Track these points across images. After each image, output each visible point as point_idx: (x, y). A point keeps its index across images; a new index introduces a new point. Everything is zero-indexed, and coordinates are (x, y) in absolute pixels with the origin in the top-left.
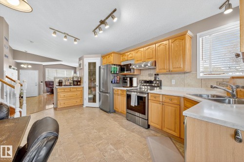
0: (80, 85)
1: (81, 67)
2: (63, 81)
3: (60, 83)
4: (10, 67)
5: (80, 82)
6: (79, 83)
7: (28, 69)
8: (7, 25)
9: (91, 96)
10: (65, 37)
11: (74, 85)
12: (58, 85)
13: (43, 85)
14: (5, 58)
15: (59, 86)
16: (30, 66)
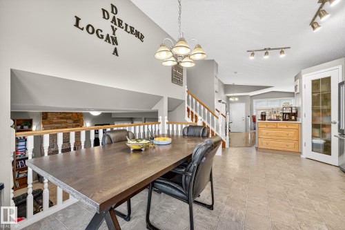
0: (296, 120)
1: (298, 91)
2: (267, 113)
3: (263, 117)
4: (220, 101)
5: (296, 115)
6: (293, 118)
7: (235, 102)
8: (217, 65)
9: (320, 141)
10: (267, 53)
11: (284, 120)
12: (260, 118)
13: (250, 120)
14: (215, 94)
15: (262, 120)
16: (237, 99)
